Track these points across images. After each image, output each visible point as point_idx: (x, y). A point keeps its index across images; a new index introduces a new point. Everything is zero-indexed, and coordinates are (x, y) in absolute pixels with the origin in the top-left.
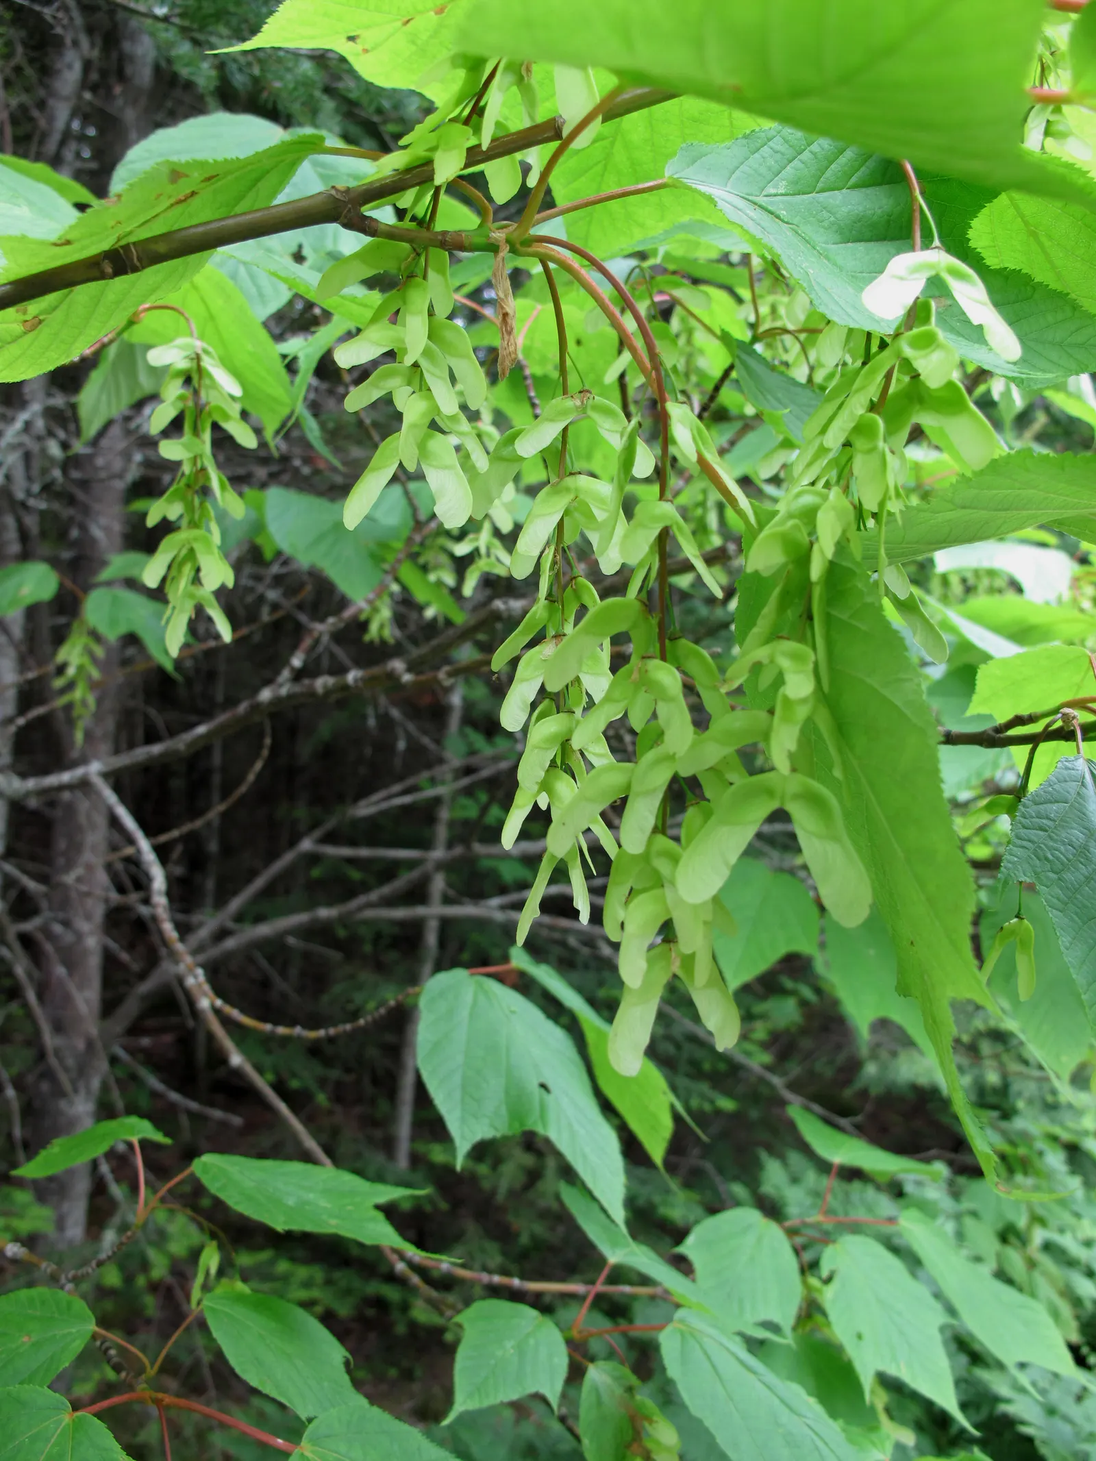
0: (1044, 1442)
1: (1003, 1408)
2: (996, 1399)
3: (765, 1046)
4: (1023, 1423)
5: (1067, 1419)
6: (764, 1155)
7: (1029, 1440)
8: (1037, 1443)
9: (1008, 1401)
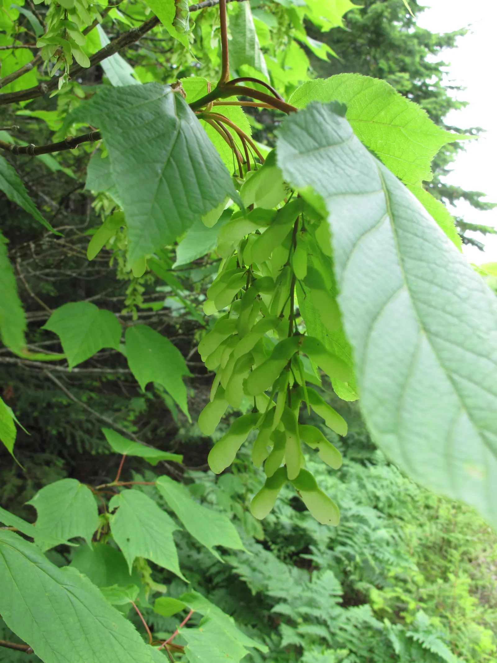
0: (250, 583)
1: (234, 571)
2: (233, 568)
3: (135, 423)
4: (242, 576)
5: (260, 572)
6: (134, 473)
7: (244, 583)
8: (248, 583)
9: (236, 568)
